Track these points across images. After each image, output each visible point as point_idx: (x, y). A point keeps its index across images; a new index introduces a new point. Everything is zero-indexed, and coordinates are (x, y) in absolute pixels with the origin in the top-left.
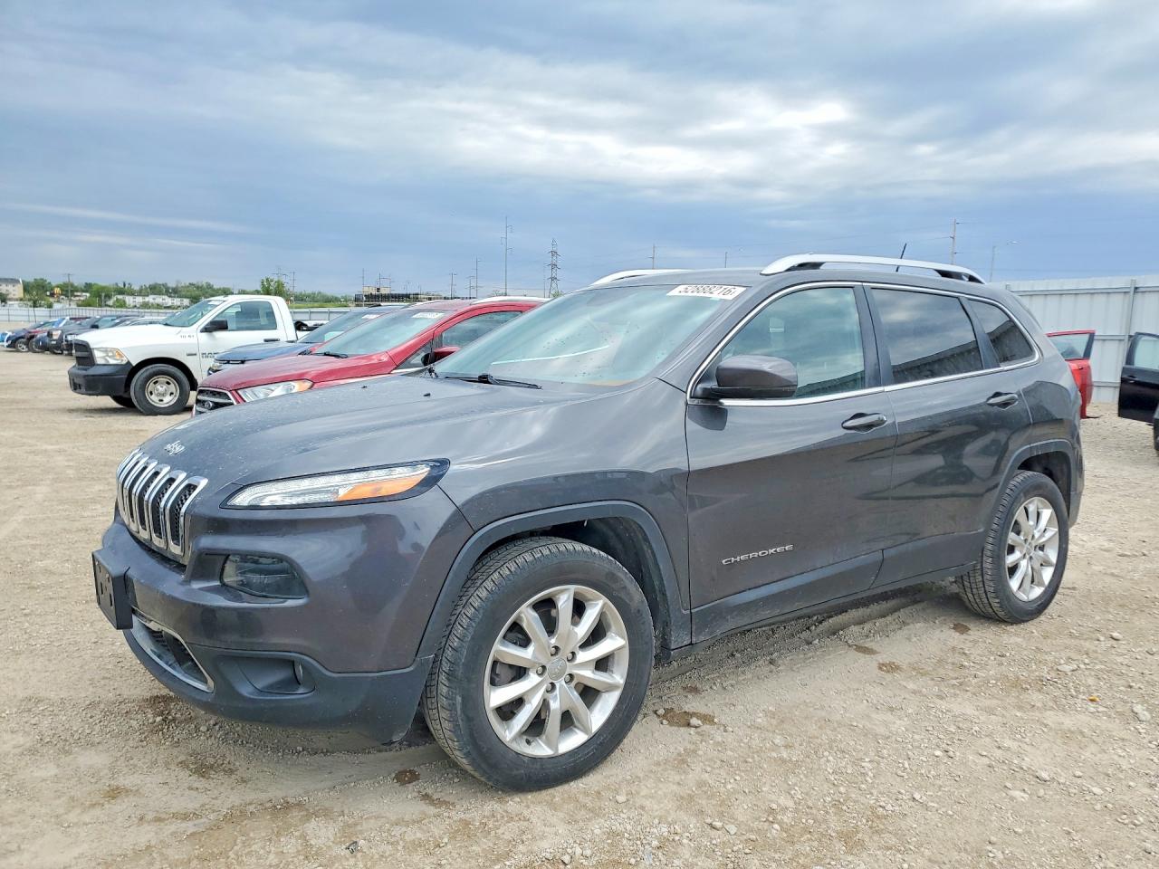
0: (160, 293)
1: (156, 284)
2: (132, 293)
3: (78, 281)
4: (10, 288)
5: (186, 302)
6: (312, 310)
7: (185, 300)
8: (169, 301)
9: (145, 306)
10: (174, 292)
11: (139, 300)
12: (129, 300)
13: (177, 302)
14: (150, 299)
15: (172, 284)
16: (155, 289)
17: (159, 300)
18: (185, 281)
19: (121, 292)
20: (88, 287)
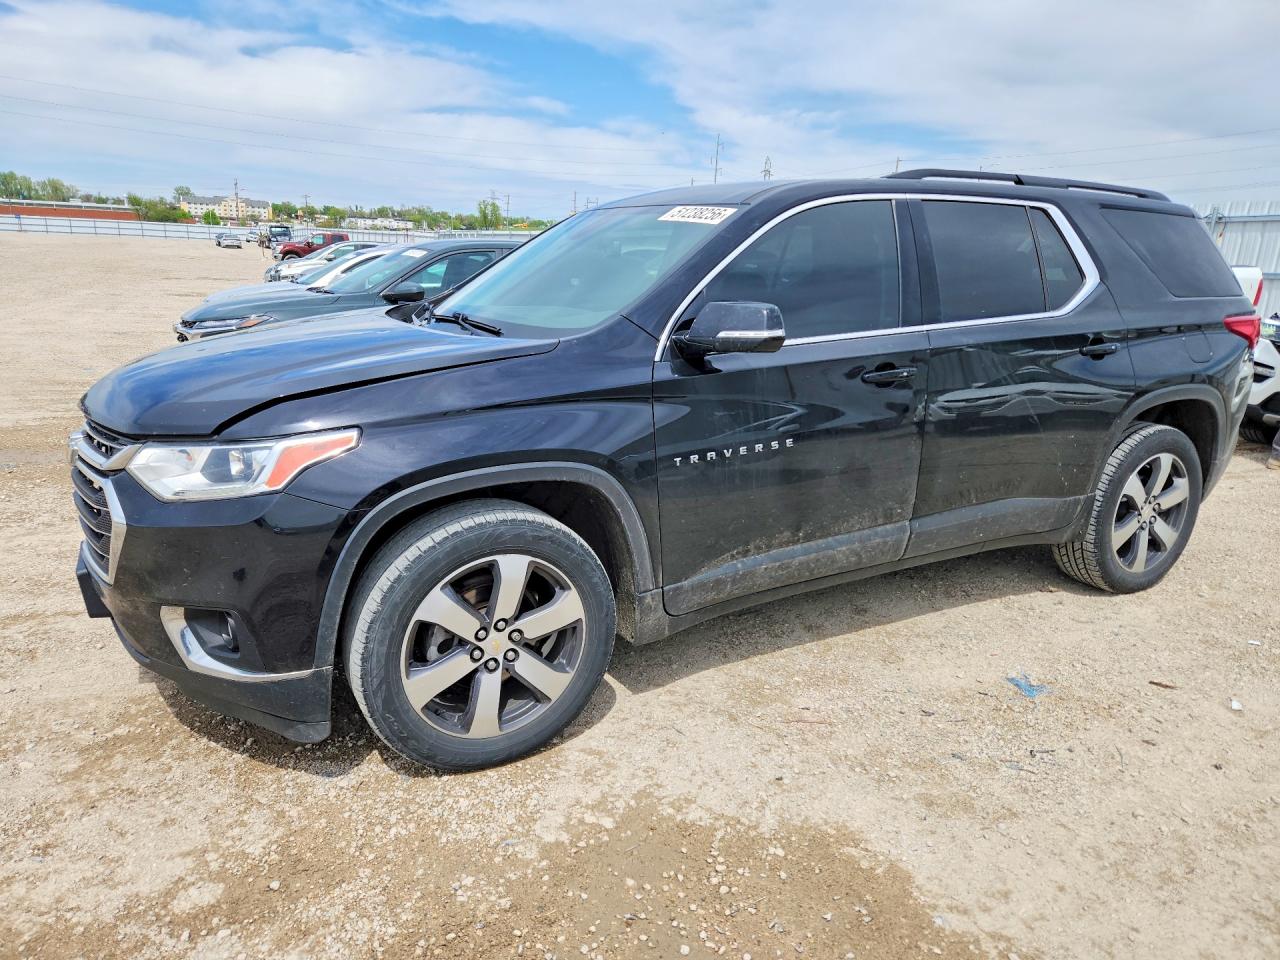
0: (387, 216)
1: (383, 208)
2: (362, 216)
3: (319, 206)
4: (262, 210)
5: (410, 225)
6: (513, 232)
7: (409, 223)
8: (394, 224)
9: (374, 227)
10: (400, 216)
11: (369, 222)
12: (361, 222)
13: (402, 225)
14: (378, 222)
15: (397, 208)
16: (382, 213)
17: (386, 222)
18: (408, 206)
19: (353, 215)
20: (327, 210)
